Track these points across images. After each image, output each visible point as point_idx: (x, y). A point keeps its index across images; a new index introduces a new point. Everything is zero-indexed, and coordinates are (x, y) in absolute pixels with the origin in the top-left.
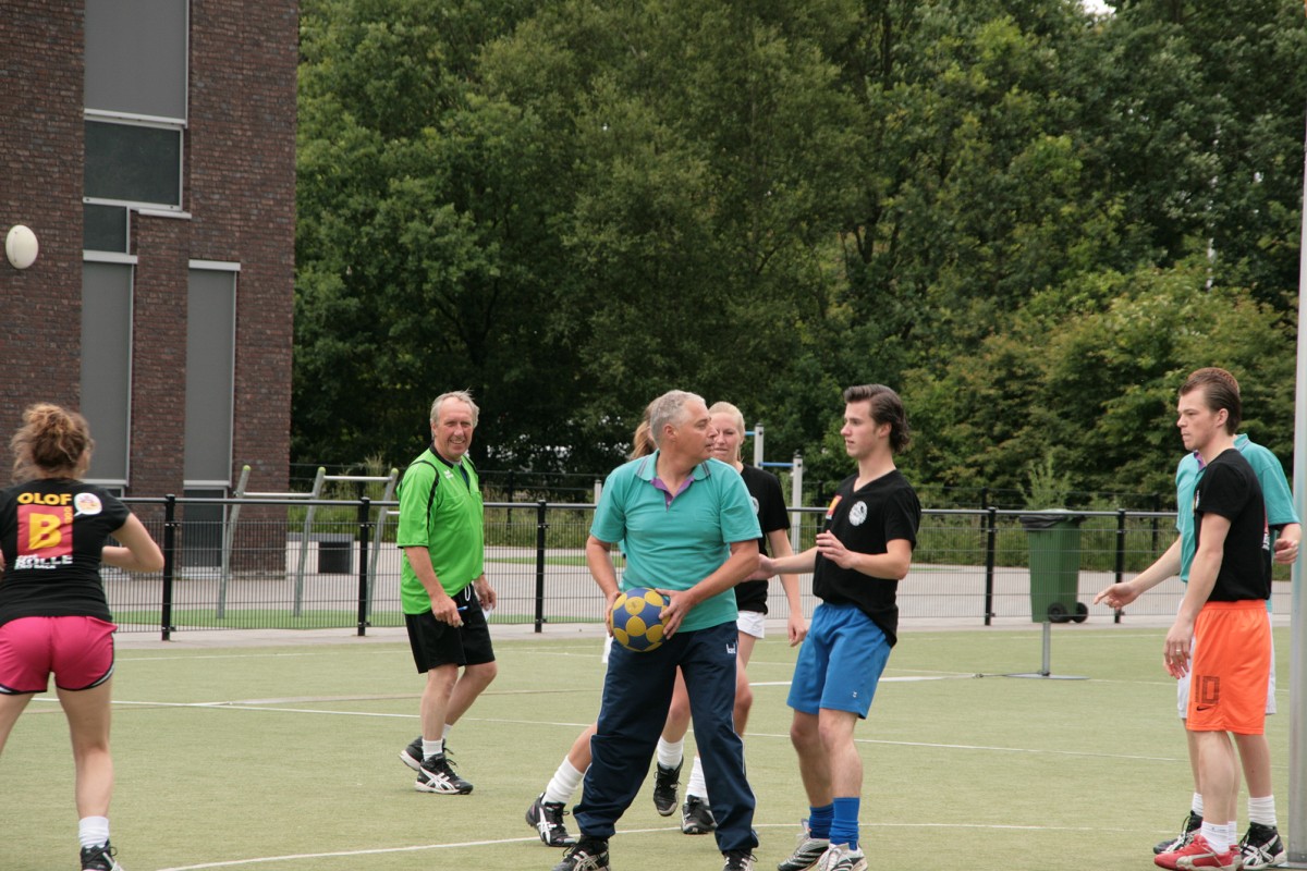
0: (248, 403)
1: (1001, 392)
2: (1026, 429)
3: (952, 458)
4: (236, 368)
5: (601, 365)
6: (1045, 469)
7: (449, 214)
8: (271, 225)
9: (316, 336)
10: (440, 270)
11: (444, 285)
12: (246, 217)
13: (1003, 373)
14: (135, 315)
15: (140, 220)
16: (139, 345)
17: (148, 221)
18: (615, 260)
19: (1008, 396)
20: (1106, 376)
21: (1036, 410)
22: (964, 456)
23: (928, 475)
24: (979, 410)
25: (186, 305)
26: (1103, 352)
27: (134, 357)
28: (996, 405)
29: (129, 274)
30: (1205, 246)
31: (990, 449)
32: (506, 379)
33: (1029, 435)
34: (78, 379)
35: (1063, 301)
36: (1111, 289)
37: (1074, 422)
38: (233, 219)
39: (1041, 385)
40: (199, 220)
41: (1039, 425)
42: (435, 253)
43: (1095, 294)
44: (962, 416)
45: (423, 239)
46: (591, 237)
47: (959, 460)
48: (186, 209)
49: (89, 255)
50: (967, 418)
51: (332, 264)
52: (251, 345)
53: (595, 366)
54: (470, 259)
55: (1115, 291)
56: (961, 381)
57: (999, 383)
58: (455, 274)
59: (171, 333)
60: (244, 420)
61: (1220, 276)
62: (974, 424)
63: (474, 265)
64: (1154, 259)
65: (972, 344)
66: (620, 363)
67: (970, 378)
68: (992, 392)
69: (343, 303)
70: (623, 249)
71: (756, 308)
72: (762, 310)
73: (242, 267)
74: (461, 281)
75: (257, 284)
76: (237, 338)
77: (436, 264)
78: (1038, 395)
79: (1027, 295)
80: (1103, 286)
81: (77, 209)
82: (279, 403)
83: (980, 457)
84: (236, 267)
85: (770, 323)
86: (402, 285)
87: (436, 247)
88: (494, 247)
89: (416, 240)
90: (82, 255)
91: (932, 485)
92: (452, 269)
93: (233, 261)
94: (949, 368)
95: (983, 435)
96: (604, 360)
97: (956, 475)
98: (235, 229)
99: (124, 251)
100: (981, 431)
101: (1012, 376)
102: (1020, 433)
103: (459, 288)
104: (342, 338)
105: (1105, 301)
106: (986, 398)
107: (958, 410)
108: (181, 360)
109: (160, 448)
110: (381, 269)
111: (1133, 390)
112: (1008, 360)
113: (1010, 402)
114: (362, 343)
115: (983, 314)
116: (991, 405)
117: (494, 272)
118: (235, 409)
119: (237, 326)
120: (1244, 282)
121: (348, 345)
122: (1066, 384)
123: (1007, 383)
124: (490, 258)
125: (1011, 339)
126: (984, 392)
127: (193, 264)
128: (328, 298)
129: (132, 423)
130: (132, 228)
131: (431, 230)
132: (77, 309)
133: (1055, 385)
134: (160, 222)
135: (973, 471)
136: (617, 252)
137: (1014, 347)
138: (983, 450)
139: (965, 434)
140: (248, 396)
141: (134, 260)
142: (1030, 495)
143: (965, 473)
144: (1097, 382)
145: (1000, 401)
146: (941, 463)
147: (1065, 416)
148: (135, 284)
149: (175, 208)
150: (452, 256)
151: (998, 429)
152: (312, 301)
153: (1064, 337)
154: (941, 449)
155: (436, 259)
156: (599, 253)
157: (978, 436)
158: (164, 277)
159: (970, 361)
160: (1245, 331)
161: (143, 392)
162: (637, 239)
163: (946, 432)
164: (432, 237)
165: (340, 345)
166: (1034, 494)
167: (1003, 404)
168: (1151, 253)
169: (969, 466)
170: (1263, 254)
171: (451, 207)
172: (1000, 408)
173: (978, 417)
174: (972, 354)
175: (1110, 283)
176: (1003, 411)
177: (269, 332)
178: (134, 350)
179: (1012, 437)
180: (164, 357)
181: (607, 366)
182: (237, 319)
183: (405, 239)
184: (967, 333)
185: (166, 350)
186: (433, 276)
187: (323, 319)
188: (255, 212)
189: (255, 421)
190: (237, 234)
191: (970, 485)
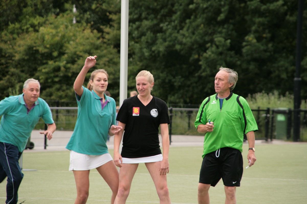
2: (8, 77)
6: (16, 92)
20: (39, 57)
21: (12, 70)
26: (38, 48)
30: (72, 8)
33: (9, 79)
35: (20, 28)
36: (39, 23)
37: (26, 74)
39: (13, 60)
41: (12, 75)
43: (33, 26)
55: (40, 25)
61: (78, 19)
64: (54, 13)
78: (12, 63)
79: (7, 25)
80: (36, 22)
102: (5, 78)
105: (37, 28)
111: (51, 62)
120: (88, 21)
122: (24, 60)
133: (19, 60)
137: (2, 45)
144: (35, 59)
147: (22, 71)
153: (22, 42)
160: (88, 41)
168: (53, 10)
170: (93, 11)
175: (38, 21)
179: (2, 79)
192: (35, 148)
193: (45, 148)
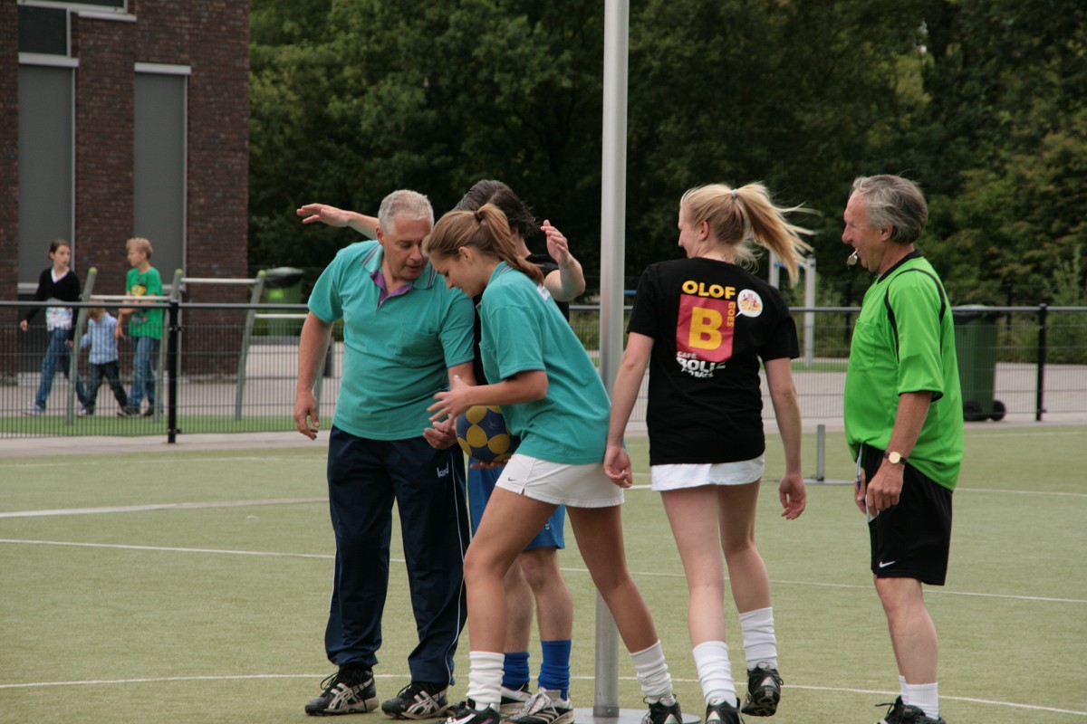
0: (201, 207)
1: (1059, 189)
3: (1009, 256)
4: (188, 172)
5: (668, 171)
7: (522, 26)
8: (224, 28)
9: (395, 147)
10: (512, 82)
11: (517, 97)
12: (196, 20)
13: (1060, 170)
14: (77, 119)
15: (81, 22)
16: (83, 149)
17: (89, 24)
18: (679, 65)
19: (1066, 193)
22: (1022, 252)
23: (986, 273)
24: (1037, 207)
25: (132, 109)
27: (77, 161)
28: (1055, 201)
29: (71, 76)
31: (1047, 245)
32: (579, 186)
34: (16, 183)
38: (182, 22)
40: (145, 22)
42: (508, 66)
44: (1020, 213)
45: (495, 50)
46: (657, 42)
47: (1015, 257)
48: (131, 11)
49: (25, 58)
50: (1026, 215)
51: (410, 76)
52: (203, 149)
53: (661, 172)
54: (543, 69)
56: (1020, 179)
57: (1057, 180)
58: (527, 86)
59: (117, 136)
60: (198, 224)
62: (1034, 222)
63: (546, 75)
65: (1032, 144)
66: (685, 168)
67: (1029, 175)
68: (1051, 187)
69: (420, 115)
70: (687, 54)
71: (823, 113)
72: (830, 115)
73: (193, 70)
74: (534, 92)
75: (209, 88)
76: (189, 142)
77: (509, 77)
81: (12, 11)
82: (235, 207)
83: (1036, 253)
84: (186, 70)
85: (839, 129)
86: (473, 95)
87: (509, 60)
88: (566, 56)
89: (489, 52)
90: (17, 57)
91: (990, 282)
92: (525, 81)
93: (183, 63)
94: (1008, 166)
95: (1041, 232)
96: (669, 166)
97: (1012, 273)
98: (183, 31)
99: (64, 53)
100: (1039, 228)
101: (1069, 173)
102: (1077, 229)
103: (532, 100)
104: (419, 151)
106: (1045, 195)
107: (1017, 209)
108: (129, 164)
109: (107, 252)
110: (454, 80)
112: (1066, 156)
113: (1069, 199)
114: (438, 155)
115: (1044, 113)
116: (1049, 202)
117: (566, 83)
118: (188, 213)
119: (189, 129)
121: (423, 157)
123: (1066, 180)
124: (562, 69)
125: (1070, 136)
126: (1043, 188)
127: (139, 67)
128: (407, 110)
129: (77, 228)
130: (73, 30)
131: (503, 42)
132: (14, 113)
134: (103, 25)
135: (1028, 268)
136: (680, 57)
137: (1072, 144)
138: (1039, 246)
139: (1022, 231)
140: (202, 201)
141: (74, 63)
142: (1056, 292)
143: (1022, 270)
145: (1059, 198)
146: (999, 261)
148: (77, 87)
149: (120, 10)
150: (524, 67)
151: (1056, 225)
152: (391, 111)
154: (1000, 248)
155: (509, 71)
156: (664, 57)
157: (1036, 233)
158: (107, 80)
159: (1030, 159)
161: (87, 196)
162: (702, 43)
163: (1006, 230)
164: (504, 50)
165: (415, 158)
166: (1061, 290)
167: (1061, 202)
169: (1026, 262)
171: (524, 19)
172: (1059, 204)
173: (1037, 214)
174: (1031, 154)
176: (1062, 208)
177: (223, 136)
178: (77, 155)
179: (1069, 234)
180: (109, 161)
181: (674, 171)
182: (189, 123)
183: (479, 52)
184: (1026, 131)
185: (112, 154)
186: (505, 89)
187: (403, 128)
188: (206, 14)
189: (210, 225)
190: (187, 37)
191: (1026, 282)
192: (1007, 417)
193: (1039, 418)
